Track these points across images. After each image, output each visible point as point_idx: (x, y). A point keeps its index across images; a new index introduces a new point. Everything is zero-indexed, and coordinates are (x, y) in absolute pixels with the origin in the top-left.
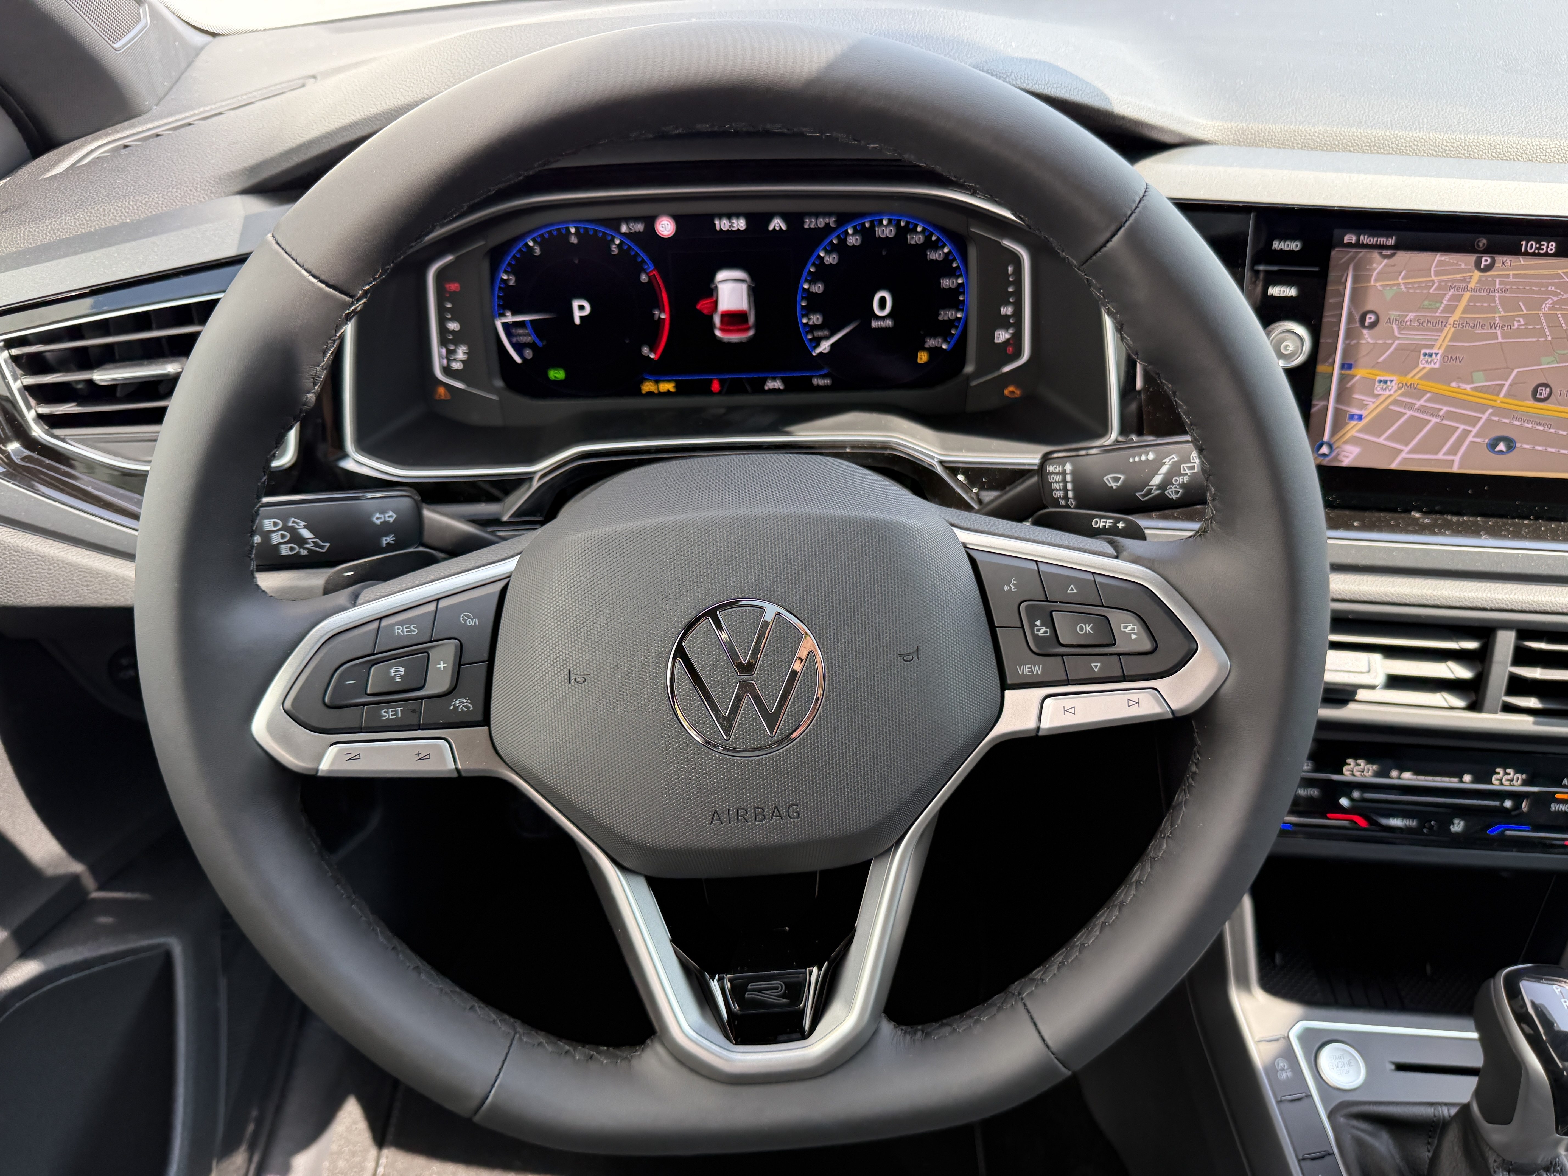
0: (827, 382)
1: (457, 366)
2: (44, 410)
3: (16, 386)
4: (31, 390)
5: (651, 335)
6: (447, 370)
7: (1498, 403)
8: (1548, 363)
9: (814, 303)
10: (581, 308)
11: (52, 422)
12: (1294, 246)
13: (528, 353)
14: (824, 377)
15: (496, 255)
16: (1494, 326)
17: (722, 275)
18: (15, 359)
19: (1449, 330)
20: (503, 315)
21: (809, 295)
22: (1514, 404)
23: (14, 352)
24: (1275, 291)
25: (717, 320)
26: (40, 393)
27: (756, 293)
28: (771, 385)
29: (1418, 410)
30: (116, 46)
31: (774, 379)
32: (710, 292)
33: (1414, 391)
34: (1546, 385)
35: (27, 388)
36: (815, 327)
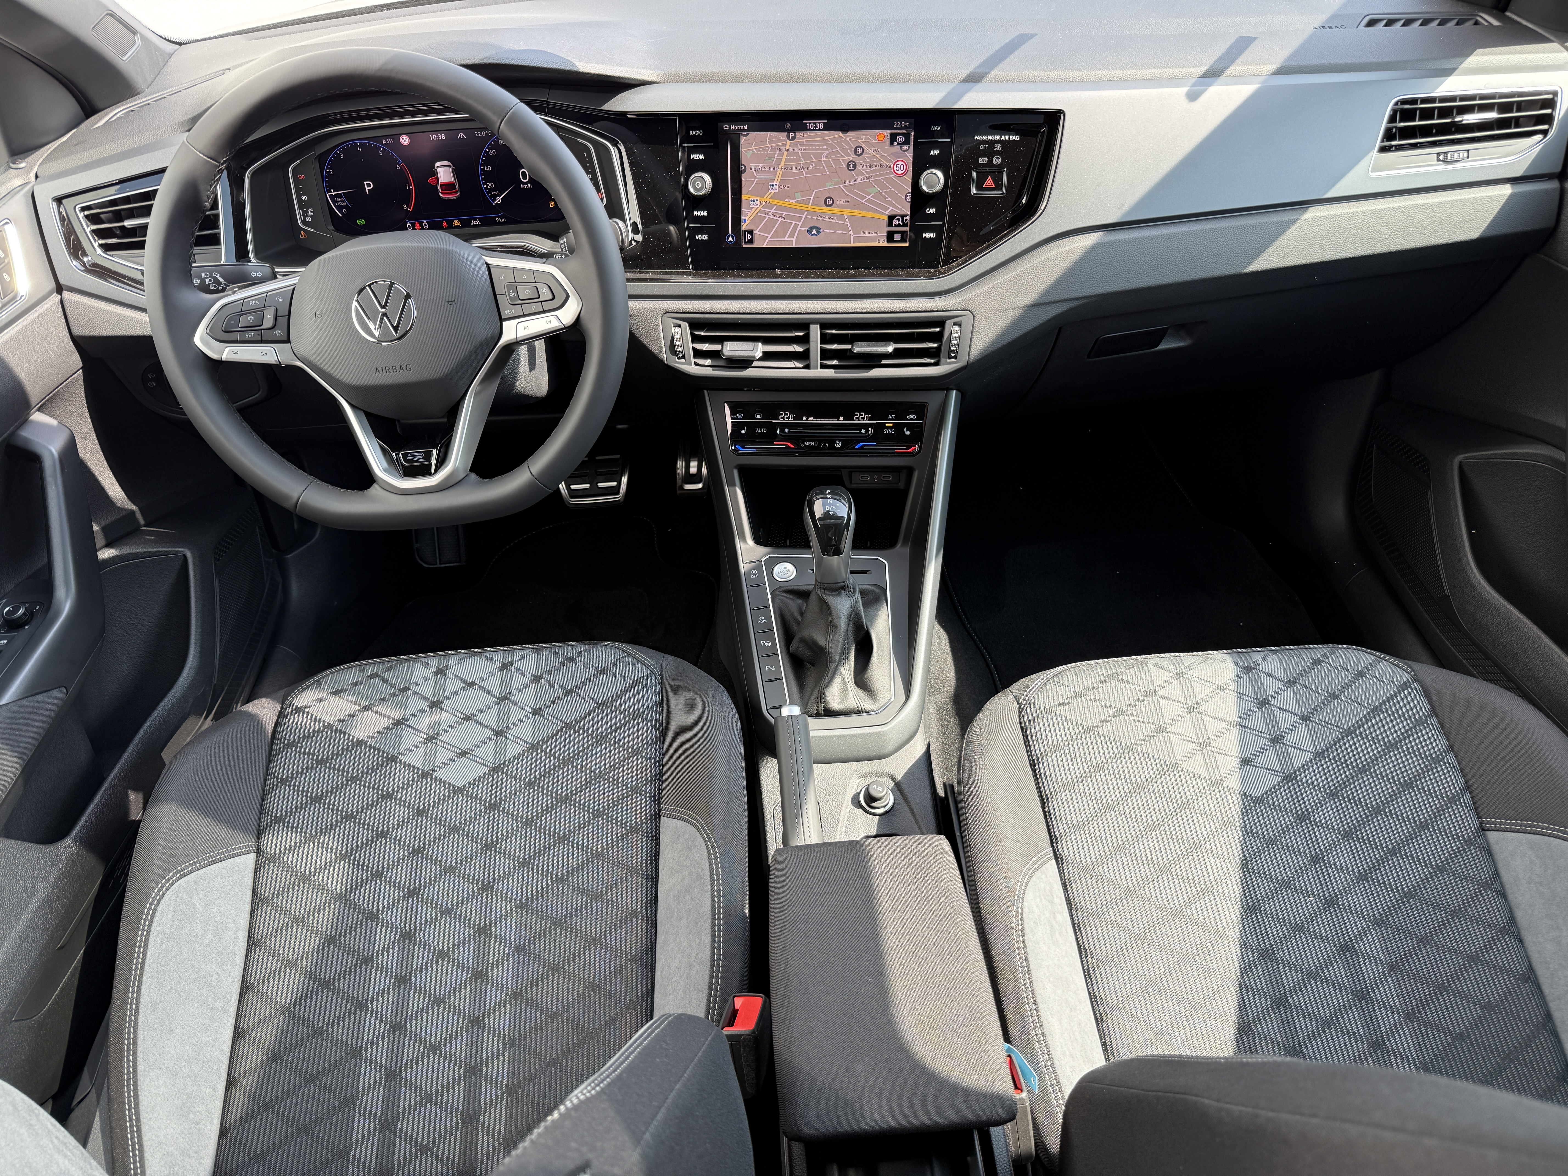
0: (504, 220)
1: (308, 219)
2: (102, 242)
3: (88, 230)
4: (94, 231)
5: (406, 197)
6: (304, 222)
7: (809, 209)
8: (829, 186)
9: (488, 177)
10: (369, 185)
11: (106, 248)
12: (700, 133)
13: (345, 211)
14: (501, 217)
15: (321, 158)
16: (801, 168)
17: (438, 164)
18: (86, 217)
19: (780, 172)
20: (329, 191)
21: (485, 173)
22: (816, 209)
23: (86, 213)
24: (694, 156)
25: (439, 188)
26: (99, 234)
27: (457, 172)
28: (474, 222)
29: (772, 215)
30: (124, 59)
31: (475, 219)
32: (434, 173)
33: (767, 204)
34: (831, 198)
35: (93, 231)
36: (491, 190)
